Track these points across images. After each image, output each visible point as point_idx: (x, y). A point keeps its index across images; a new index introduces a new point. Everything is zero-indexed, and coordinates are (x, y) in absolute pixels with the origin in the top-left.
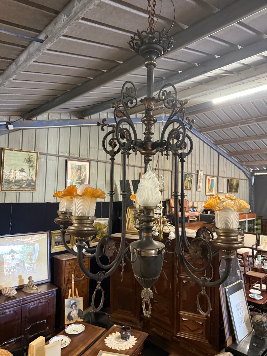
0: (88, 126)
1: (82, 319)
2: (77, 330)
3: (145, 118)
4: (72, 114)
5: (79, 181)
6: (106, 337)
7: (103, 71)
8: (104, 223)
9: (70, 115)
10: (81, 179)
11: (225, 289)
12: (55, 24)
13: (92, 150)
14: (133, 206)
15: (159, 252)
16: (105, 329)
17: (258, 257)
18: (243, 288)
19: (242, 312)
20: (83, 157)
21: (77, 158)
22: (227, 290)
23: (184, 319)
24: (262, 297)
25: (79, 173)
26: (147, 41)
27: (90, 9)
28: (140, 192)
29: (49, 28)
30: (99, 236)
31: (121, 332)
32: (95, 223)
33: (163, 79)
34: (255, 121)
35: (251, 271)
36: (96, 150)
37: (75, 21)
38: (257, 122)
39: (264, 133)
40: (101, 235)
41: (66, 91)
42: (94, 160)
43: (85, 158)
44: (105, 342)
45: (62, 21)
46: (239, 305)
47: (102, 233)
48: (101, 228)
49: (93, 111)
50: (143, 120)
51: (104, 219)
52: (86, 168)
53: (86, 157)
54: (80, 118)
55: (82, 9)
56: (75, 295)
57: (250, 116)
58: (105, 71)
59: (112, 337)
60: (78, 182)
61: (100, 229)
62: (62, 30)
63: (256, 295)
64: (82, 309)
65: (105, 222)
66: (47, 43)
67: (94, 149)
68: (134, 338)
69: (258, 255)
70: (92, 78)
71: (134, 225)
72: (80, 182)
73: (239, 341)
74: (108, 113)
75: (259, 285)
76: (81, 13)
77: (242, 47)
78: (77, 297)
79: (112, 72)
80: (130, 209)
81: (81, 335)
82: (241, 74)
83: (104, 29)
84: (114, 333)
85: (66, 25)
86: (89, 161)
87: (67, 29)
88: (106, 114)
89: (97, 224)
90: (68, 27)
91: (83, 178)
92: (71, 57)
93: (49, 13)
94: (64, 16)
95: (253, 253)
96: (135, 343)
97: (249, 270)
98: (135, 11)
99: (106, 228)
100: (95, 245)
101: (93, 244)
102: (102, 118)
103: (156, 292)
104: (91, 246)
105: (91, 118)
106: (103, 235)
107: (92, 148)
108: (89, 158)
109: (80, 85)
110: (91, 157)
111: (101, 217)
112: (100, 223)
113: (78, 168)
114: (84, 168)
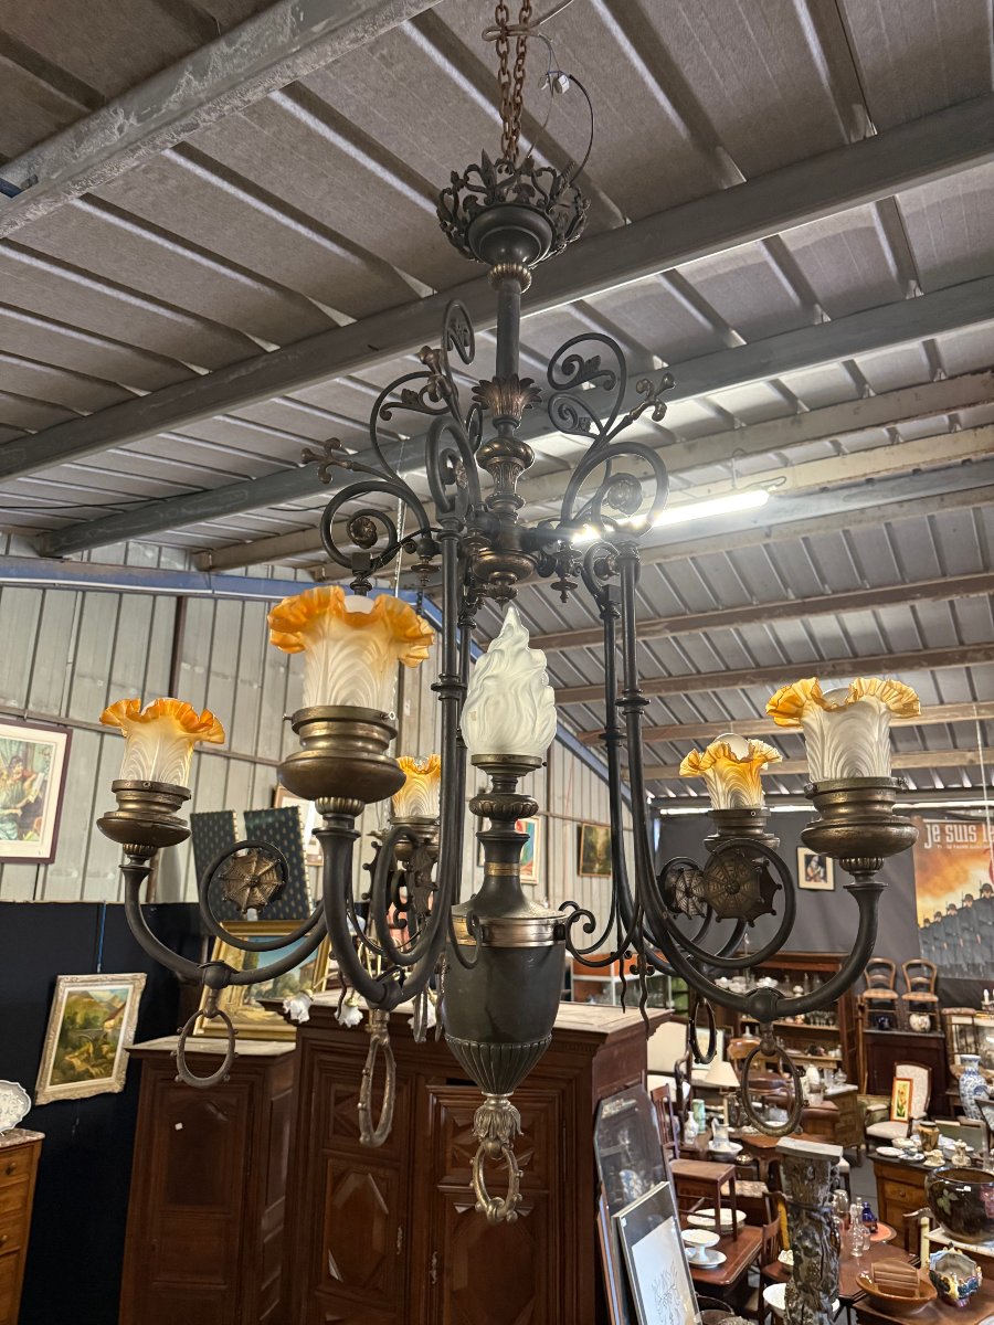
0: (77, 591)
3: (496, 446)
4: (12, 536)
5: (14, 811)
7: (195, 368)
8: (107, 996)
9: (5, 538)
10: (24, 801)
11: (617, 1220)
12: (80, 140)
13: (83, 687)
14: (241, 918)
15: (560, 931)
17: (696, 1107)
18: (672, 1214)
19: (677, 1310)
20: (43, 711)
21: (16, 713)
22: (623, 1223)
24: (722, 1258)
25: (19, 776)
26: (511, 197)
27: (249, 101)
28: (488, 699)
29: (50, 152)
30: (82, 1054)
32: (70, 994)
33: (400, 440)
34: (667, 627)
35: (679, 1160)
36: (102, 684)
37: (178, 133)
38: (672, 631)
39: (694, 671)
40: (91, 1050)
41: (22, 434)
42: (90, 724)
43: (52, 717)
45: (115, 131)
46: (665, 1283)
47: (95, 1041)
48: (96, 1018)
49: (108, 531)
50: (488, 450)
51: (110, 976)
52: (52, 756)
53: (56, 713)
54: (43, 554)
55: (218, 95)
57: (683, 607)
58: (203, 372)
60: (7, 812)
61: (88, 1023)
62: (115, 158)
63: (702, 1251)
65: (112, 991)
66: (35, 200)
67: (93, 678)
69: (695, 1101)
70: (142, 394)
71: (245, 998)
72: (19, 812)
74: (164, 549)
75: (711, 1212)
76: (210, 108)
77: (666, 365)
79: (232, 377)
83: (248, 207)
85: (139, 144)
86: (65, 726)
88: (153, 550)
89: (76, 1002)
90: (140, 152)
91: (32, 799)
92: (91, 289)
93: (62, 96)
94: (127, 117)
95: (679, 1092)
97: (672, 1156)
99: (117, 1017)
100: (62, 1096)
101: (50, 1091)
102: (136, 565)
103: (334, 1273)
104: (41, 1101)
105: (92, 560)
106: (101, 1049)
107: (83, 676)
108: (67, 715)
109: (86, 414)
110: (75, 715)
111: (99, 970)
112: (90, 997)
113: (14, 753)
114: (42, 756)
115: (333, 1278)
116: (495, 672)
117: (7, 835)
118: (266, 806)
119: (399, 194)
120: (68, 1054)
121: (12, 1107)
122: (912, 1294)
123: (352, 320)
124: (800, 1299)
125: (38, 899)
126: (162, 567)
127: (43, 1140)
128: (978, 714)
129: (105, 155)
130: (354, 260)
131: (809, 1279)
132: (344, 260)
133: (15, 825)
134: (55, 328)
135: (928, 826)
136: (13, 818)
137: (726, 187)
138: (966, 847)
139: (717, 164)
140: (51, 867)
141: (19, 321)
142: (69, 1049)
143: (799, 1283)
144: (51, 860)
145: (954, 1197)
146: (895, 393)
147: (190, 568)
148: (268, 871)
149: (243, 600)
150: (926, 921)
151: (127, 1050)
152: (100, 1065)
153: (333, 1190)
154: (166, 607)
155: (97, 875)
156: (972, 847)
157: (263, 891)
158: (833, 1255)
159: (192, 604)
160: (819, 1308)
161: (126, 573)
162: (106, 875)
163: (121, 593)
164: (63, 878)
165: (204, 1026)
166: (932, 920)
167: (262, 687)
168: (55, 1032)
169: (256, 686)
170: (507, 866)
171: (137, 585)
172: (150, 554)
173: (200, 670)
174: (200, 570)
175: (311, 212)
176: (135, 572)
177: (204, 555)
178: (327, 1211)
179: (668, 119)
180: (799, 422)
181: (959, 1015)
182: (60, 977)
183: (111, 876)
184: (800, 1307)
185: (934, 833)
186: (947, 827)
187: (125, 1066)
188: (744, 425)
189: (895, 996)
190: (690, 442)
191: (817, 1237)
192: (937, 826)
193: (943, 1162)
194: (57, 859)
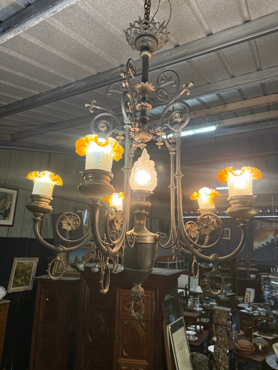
0: (21, 151)
5: (2, 212)
8: (28, 264)
10: (5, 209)
11: (168, 327)
15: (156, 239)
17: (191, 298)
18: (183, 326)
19: (184, 352)
20: (11, 184)
21: (3, 184)
22: (170, 328)
23: (123, 368)
24: (197, 338)
25: (4, 202)
27: (72, 5)
30: (21, 279)
32: (18, 263)
35: (186, 312)
40: (23, 278)
42: (24, 188)
46: (181, 344)
47: (24, 276)
48: (25, 270)
49: (29, 134)
51: (29, 258)
52: (13, 197)
53: (14, 185)
55: (63, 2)
63: (191, 337)
65: (29, 262)
69: (190, 296)
75: (194, 326)
76: (60, 6)
86: (17, 188)
89: (19, 265)
90: (40, 19)
91: (7, 208)
95: (186, 294)
97: (184, 310)
99: (31, 269)
100: (15, 291)
101: (12, 289)
102: (37, 143)
103: (90, 340)
104: (10, 292)
105: (25, 142)
106: (26, 278)
108: (17, 185)
110: (20, 185)
111: (26, 256)
112: (23, 264)
113: (2, 196)
114: (10, 197)
117: (1, 218)
120: (17, 279)
121: (1, 293)
122: (249, 349)
124: (218, 349)
125: (9, 236)
127: (10, 302)
128: (272, 191)
131: (221, 344)
133: (3, 216)
135: (257, 223)
136: (2, 214)
138: (267, 228)
140: (13, 228)
143: (218, 345)
145: (261, 323)
149: (67, 154)
150: (256, 249)
151: (33, 278)
152: (26, 282)
154: (46, 156)
155: (25, 230)
156: (269, 229)
158: (227, 337)
159: (53, 155)
160: (223, 351)
161: (34, 146)
162: (28, 230)
163: (33, 152)
164: (16, 231)
166: (257, 248)
168: (13, 272)
170: (141, 221)
171: (37, 149)
172: (41, 141)
176: (37, 146)
180: (225, 107)
181: (264, 275)
182: (15, 258)
183: (29, 231)
184: (218, 351)
185: (259, 225)
186: (263, 223)
187: (33, 283)
189: (246, 269)
190: (195, 112)
191: (223, 332)
192: (260, 223)
193: (258, 314)
194: (14, 226)
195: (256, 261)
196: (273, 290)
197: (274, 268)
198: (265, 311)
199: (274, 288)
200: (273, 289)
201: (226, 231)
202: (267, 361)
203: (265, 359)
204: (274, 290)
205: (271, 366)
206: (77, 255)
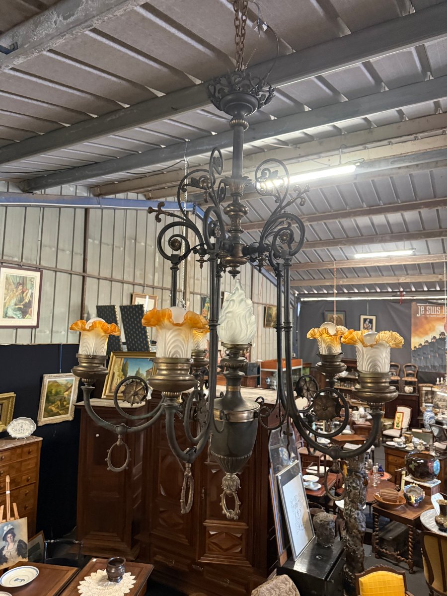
0: (40, 207)
1: (25, 558)
2: (22, 579)
4: (10, 183)
5: (20, 306)
6: (80, 582)
7: (91, 115)
8: (64, 382)
9: (7, 184)
10: (24, 302)
11: (277, 477)
12: (36, 25)
13: (46, 251)
14: (120, 350)
16: (76, 569)
18: (299, 474)
19: (300, 510)
20: (29, 262)
21: (16, 263)
22: (280, 478)
23: (212, 533)
24: (320, 486)
25: (21, 291)
29: (22, 31)
30: (55, 405)
31: (108, 570)
32: (49, 382)
33: (186, 141)
34: (307, 220)
35: (304, 448)
36: (54, 249)
38: (310, 222)
39: (319, 240)
40: (59, 404)
41: (12, 142)
42: (49, 267)
43: (33, 265)
44: (80, 592)
45: (53, 23)
46: (296, 500)
47: (60, 400)
48: (60, 391)
49: (53, 181)
50: (229, 209)
51: (65, 374)
53: (35, 263)
54: (24, 191)
55: (102, 13)
56: (12, 515)
57: (315, 211)
58: (95, 116)
59: (91, 581)
60: (17, 307)
61: (57, 393)
62: (54, 39)
63: (311, 483)
64: (25, 539)
65: (66, 380)
66: (18, 56)
67: (50, 247)
68: (131, 575)
70: (67, 125)
72: (22, 307)
73: (297, 555)
74: (78, 187)
75: (316, 468)
76: (98, 19)
77: (310, 109)
78: (15, 519)
79: (108, 119)
80: (116, 355)
81: (32, 586)
82: (299, 148)
83: (114, 49)
84: (94, 572)
85: (65, 33)
86: (39, 269)
87: (64, 39)
88: (73, 187)
89: (52, 384)
90: (66, 37)
91: (27, 301)
92: (42, 84)
93: (27, 5)
94: (58, 17)
96: (133, 584)
97: (300, 446)
98: (173, 30)
99: (69, 391)
100: (48, 422)
101: (44, 420)
102: (66, 194)
103: (163, 493)
104: (40, 424)
105: (46, 193)
106: (63, 404)
107: (46, 246)
108: (40, 264)
109: (42, 134)
110: (43, 263)
111: (60, 372)
112: (57, 383)
113: (18, 281)
114: (30, 282)
115: (162, 495)
116: (231, 310)
117: (18, 317)
118: (129, 304)
119: (186, 43)
120: (50, 405)
121: (28, 428)
122: (396, 502)
123: (163, 94)
124: (350, 505)
125: (33, 343)
126: (77, 195)
127: (42, 440)
128: (445, 259)
129: (50, 38)
130: (165, 70)
131: (354, 498)
132: (160, 70)
133: (21, 312)
134: (26, 100)
135: (419, 307)
136: (19, 309)
137: (341, 36)
138: (435, 316)
139: (338, 26)
140: (37, 329)
141: (9, 98)
142: (50, 404)
143: (350, 499)
144: (37, 326)
145: (416, 465)
146: (417, 120)
147: (90, 195)
148: (140, 389)
149: (115, 209)
150: (415, 347)
151: (74, 405)
152: (63, 410)
153: (162, 461)
154: (80, 214)
155: (57, 332)
156: (438, 316)
157: (138, 397)
158: (364, 489)
159: (92, 212)
160: (358, 509)
161: (62, 199)
162: (61, 332)
163: (60, 208)
164: (42, 334)
165: (106, 394)
166: (417, 347)
167: (125, 249)
168: (44, 397)
169: (122, 249)
170: (236, 387)
171: (67, 204)
172: (72, 189)
173: (97, 242)
174: (95, 195)
175: (144, 51)
176: (66, 198)
177: (96, 188)
178: (160, 471)
179: (315, 9)
180: (372, 132)
181: (426, 386)
182: (44, 375)
183: (63, 333)
184: (350, 508)
185: (422, 310)
186: (427, 307)
187: (74, 410)
188: (346, 133)
189: (399, 378)
190: (321, 140)
191: (358, 482)
192: (423, 307)
193: (413, 448)
194: (40, 326)
195: (415, 367)
196: (438, 410)
197: (442, 379)
198: (425, 443)
199: (440, 406)
200: (438, 407)
201: (368, 320)
202: (422, 519)
203: (419, 517)
204: (441, 410)
205: (428, 526)
206: (139, 369)
